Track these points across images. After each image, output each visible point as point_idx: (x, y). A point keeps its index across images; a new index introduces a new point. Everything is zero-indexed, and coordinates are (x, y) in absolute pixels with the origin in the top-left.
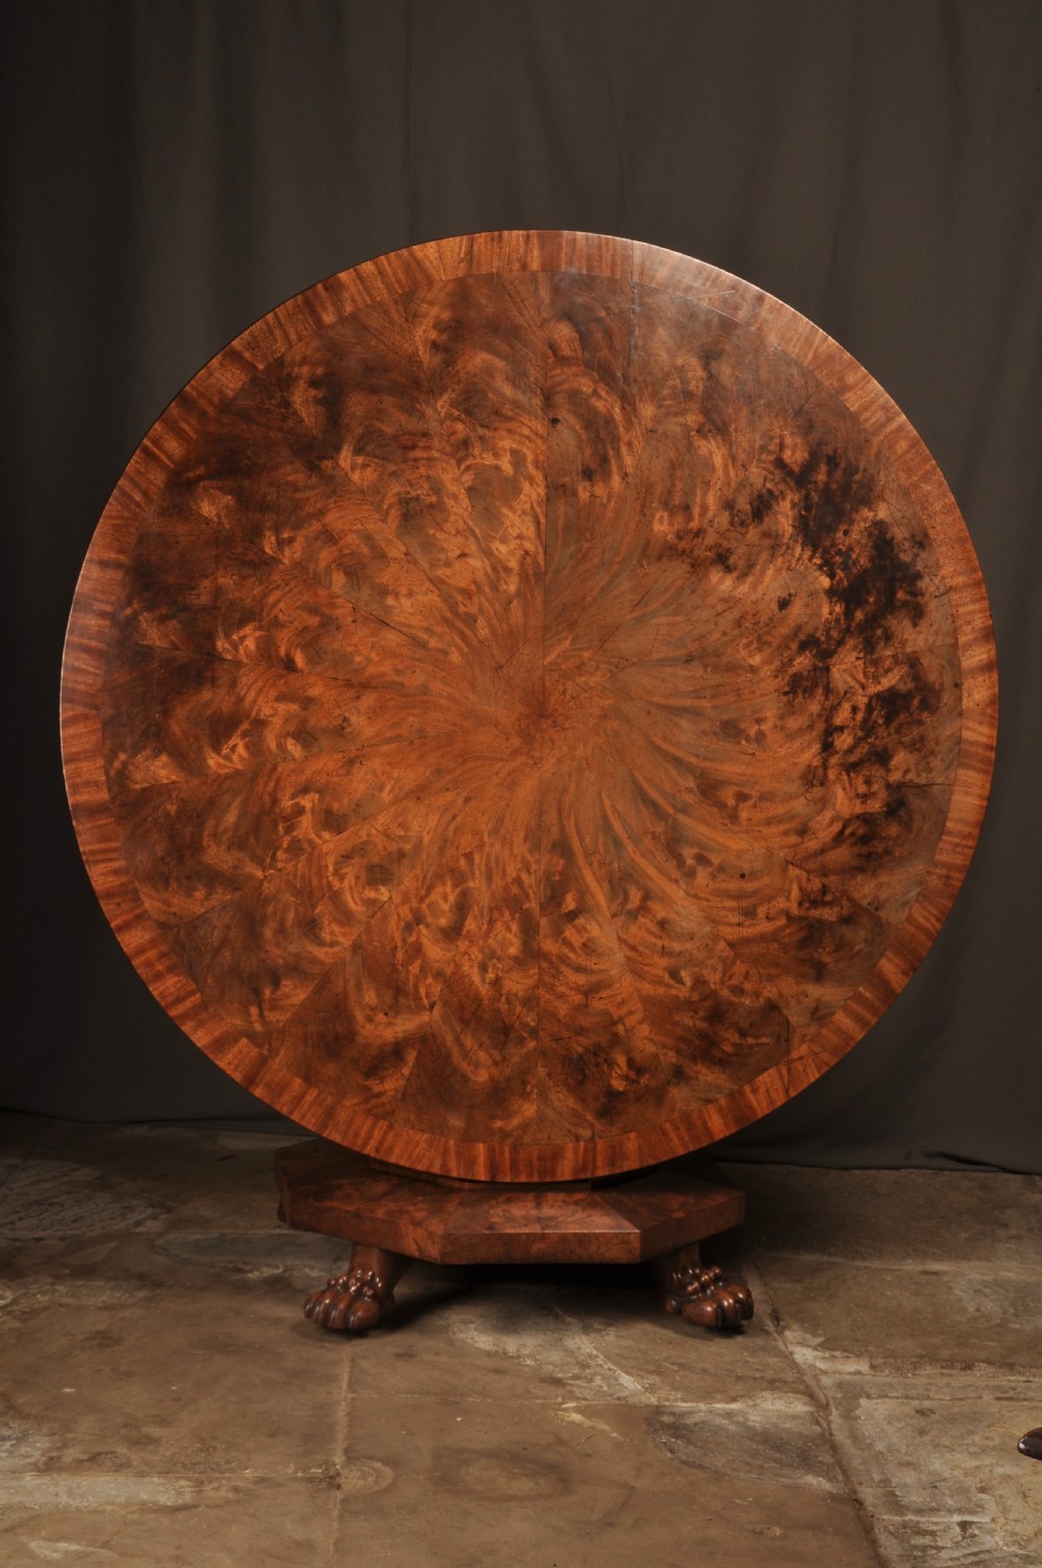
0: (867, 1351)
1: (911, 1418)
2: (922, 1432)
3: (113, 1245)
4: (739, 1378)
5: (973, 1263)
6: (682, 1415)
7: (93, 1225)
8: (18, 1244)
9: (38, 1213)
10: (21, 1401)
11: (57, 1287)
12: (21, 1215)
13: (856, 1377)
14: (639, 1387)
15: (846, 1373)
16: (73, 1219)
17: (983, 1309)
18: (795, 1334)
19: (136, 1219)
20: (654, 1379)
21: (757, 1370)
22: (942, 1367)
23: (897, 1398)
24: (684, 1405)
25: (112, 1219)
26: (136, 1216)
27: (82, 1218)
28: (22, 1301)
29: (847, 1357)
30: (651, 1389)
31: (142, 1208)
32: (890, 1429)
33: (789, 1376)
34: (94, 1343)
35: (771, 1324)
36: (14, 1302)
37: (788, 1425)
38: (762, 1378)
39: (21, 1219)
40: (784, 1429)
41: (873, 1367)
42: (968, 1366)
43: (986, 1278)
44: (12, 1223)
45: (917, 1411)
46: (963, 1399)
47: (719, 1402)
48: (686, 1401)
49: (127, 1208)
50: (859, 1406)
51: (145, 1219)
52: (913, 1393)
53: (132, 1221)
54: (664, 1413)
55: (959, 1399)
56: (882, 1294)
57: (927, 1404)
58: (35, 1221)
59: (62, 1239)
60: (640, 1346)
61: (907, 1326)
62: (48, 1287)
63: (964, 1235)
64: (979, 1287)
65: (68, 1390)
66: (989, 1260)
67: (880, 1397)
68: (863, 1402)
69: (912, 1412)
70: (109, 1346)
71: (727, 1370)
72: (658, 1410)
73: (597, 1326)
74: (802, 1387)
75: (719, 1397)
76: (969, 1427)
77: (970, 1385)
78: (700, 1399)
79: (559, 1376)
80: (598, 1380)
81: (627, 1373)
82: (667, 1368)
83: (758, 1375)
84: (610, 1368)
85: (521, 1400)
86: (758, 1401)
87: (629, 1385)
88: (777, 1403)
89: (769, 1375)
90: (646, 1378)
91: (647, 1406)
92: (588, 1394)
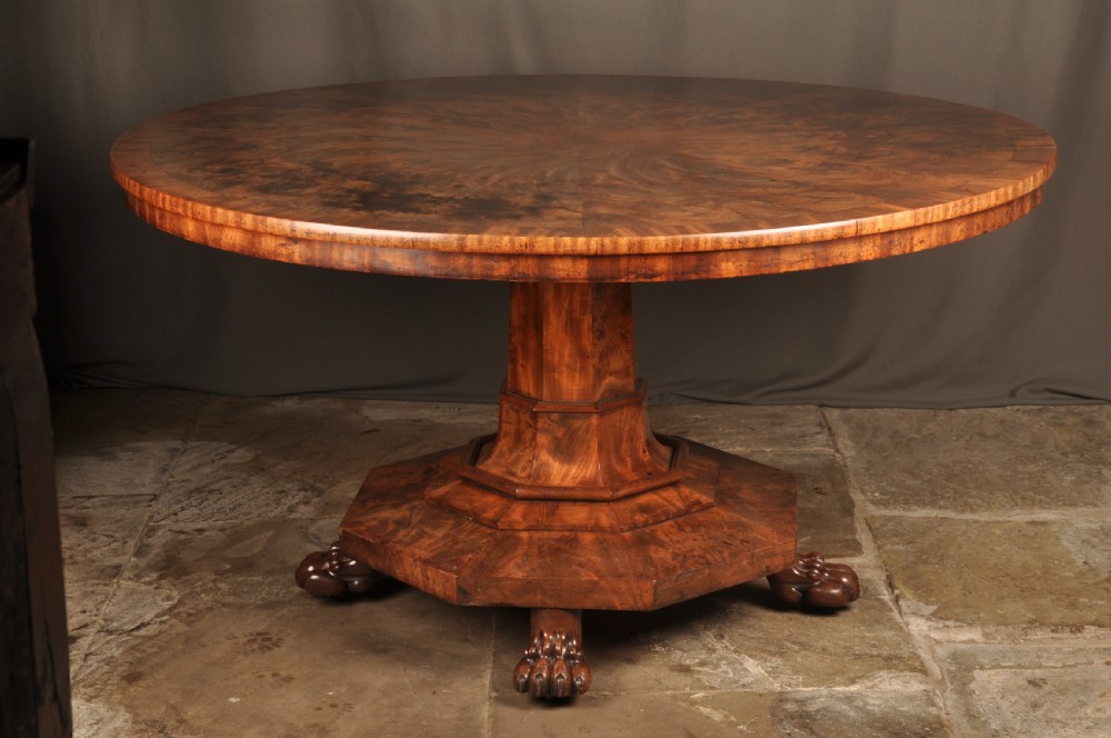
0: (978, 619)
1: (1024, 690)
2: (1035, 706)
3: (270, 534)
4: (858, 657)
5: (1079, 509)
6: (802, 702)
7: (250, 513)
8: (182, 537)
9: (199, 501)
10: (190, 713)
11: (219, 585)
12: (183, 504)
13: (969, 647)
14: (763, 671)
15: (961, 642)
16: (231, 506)
17: (1091, 561)
18: (909, 603)
19: (289, 504)
20: (775, 661)
21: (874, 646)
22: (1053, 631)
23: (1010, 667)
24: (806, 689)
25: (268, 505)
26: (290, 501)
27: (240, 505)
28: (187, 601)
29: (960, 627)
30: (774, 672)
31: (294, 492)
32: (1004, 704)
33: (905, 652)
34: (256, 646)
35: (885, 592)
36: (181, 602)
37: (905, 709)
38: (879, 655)
39: (183, 509)
40: (902, 712)
41: (986, 635)
42: (1077, 629)
43: (1093, 526)
44: (175, 514)
45: (1030, 682)
46: (1075, 666)
47: (839, 684)
48: (807, 686)
49: (281, 492)
50: (974, 679)
51: (297, 504)
52: (1025, 661)
53: (285, 507)
54: (787, 700)
55: (1070, 666)
56: (992, 550)
57: (1039, 673)
58: (196, 511)
59: (222, 530)
60: (763, 624)
61: (1017, 586)
62: (212, 585)
63: (1069, 478)
64: (1087, 537)
65: (233, 700)
66: (1096, 506)
67: (993, 667)
68: (977, 673)
69: (1025, 683)
70: (269, 649)
71: (845, 648)
72: (781, 698)
74: (917, 664)
75: (838, 679)
76: (1081, 698)
77: (1080, 650)
78: (820, 682)
79: (687, 662)
80: (723, 667)
81: (751, 656)
82: (788, 649)
83: (875, 652)
84: (735, 651)
85: (651, 693)
86: (876, 681)
87: (753, 669)
88: (894, 682)
89: (885, 651)
90: (769, 661)
91: (771, 692)
92: (715, 682)
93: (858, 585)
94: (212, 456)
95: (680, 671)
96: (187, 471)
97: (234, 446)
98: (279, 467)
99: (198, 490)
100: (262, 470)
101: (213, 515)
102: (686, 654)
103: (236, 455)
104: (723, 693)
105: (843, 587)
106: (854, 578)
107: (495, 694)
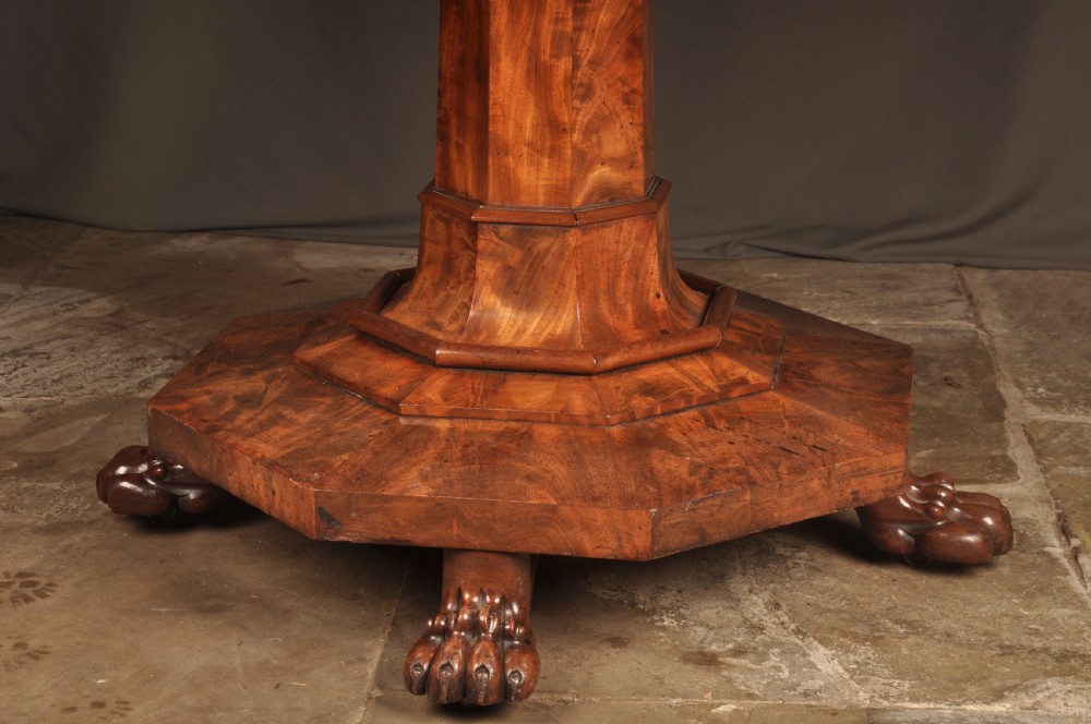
7: (81, 388)
9: (10, 368)
14: (841, 670)
16: (56, 377)
19: (144, 377)
20: (866, 652)
24: (916, 706)
25: (112, 377)
26: (145, 374)
27: (70, 375)
30: (860, 673)
31: (158, 361)
35: (1056, 542)
38: (1047, 651)
47: (974, 702)
49: (139, 359)
51: (156, 376)
53: (137, 381)
75: (972, 689)
78: (940, 695)
79: (714, 648)
80: (774, 658)
81: (822, 642)
82: (887, 631)
83: (1038, 644)
84: (797, 632)
85: (645, 700)
86: (1040, 696)
87: (826, 663)
88: (1074, 700)
89: (1057, 644)
90: (854, 652)
91: (852, 709)
92: (757, 685)
93: (1011, 530)
94: (55, 307)
95: (699, 663)
96: (11, 326)
97: (93, 295)
98: (148, 325)
99: (15, 353)
100: (123, 328)
101: (23, 388)
102: (712, 634)
103: (92, 305)
104: (768, 706)
105: (986, 531)
106: (1004, 516)
107: (377, 693)
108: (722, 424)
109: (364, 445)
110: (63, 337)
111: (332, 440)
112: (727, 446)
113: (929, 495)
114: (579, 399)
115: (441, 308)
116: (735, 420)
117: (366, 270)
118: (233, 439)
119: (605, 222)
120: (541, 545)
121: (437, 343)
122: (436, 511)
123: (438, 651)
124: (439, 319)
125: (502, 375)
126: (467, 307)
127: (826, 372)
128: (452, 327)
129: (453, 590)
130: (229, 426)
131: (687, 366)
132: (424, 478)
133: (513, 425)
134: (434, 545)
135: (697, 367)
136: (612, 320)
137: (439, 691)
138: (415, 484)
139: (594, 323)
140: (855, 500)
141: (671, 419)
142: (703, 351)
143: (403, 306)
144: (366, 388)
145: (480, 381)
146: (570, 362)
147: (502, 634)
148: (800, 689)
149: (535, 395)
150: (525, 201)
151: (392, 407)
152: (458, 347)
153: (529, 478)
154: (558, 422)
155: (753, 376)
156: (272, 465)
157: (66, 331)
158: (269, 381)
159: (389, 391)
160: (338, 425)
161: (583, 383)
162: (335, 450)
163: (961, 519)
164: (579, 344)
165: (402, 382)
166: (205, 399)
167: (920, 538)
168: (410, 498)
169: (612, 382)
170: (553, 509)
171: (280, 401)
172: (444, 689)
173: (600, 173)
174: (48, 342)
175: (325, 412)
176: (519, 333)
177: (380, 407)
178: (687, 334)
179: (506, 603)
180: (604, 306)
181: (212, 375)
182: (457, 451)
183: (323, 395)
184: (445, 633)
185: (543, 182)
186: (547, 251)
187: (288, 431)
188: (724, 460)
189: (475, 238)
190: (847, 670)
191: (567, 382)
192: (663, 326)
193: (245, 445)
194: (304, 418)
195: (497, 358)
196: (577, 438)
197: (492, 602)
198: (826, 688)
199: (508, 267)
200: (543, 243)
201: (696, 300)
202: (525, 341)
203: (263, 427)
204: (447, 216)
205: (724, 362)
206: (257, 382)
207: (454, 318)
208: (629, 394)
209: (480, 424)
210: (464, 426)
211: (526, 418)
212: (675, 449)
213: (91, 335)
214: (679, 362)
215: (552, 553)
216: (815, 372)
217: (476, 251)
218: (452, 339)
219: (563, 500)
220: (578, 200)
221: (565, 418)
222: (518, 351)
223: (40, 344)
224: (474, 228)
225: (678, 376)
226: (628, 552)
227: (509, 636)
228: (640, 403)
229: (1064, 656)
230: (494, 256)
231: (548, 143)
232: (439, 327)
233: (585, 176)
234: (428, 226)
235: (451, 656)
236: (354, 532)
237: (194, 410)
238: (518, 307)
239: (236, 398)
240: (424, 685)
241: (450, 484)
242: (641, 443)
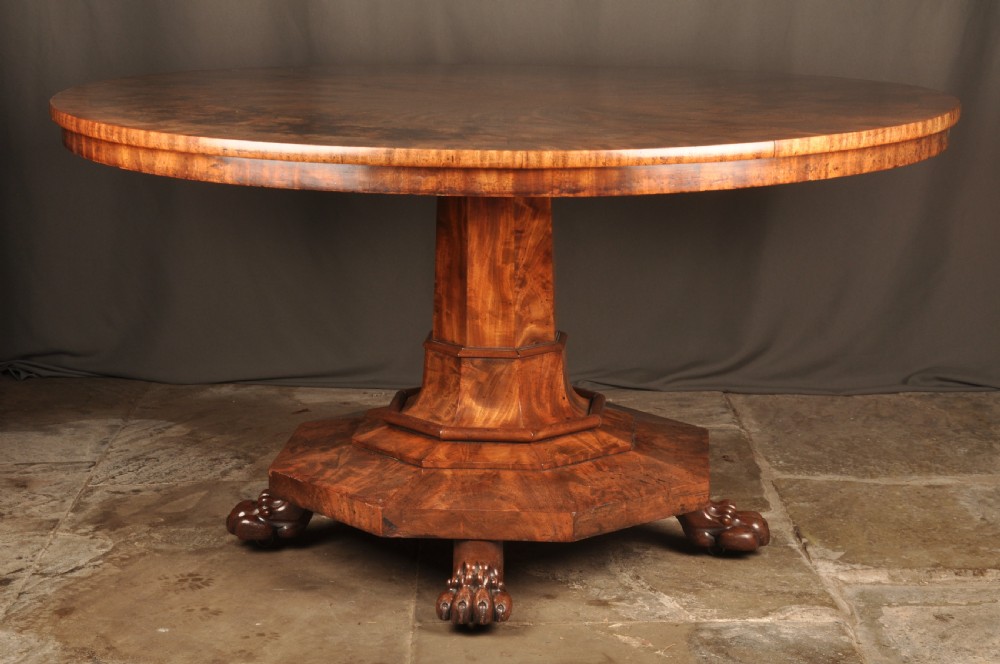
0: (884, 563)
1: (932, 624)
2: (943, 637)
3: (203, 493)
4: (769, 593)
5: (974, 475)
6: (717, 631)
7: (185, 477)
8: (118, 496)
9: (136, 467)
11: (152, 535)
12: (121, 470)
13: (877, 587)
14: (678, 606)
15: (867, 584)
16: (167, 471)
17: (988, 518)
18: (816, 549)
19: (223, 469)
20: (691, 597)
21: (785, 585)
22: (956, 574)
23: (917, 605)
24: (721, 621)
25: (202, 470)
26: (222, 467)
27: (175, 470)
28: (121, 549)
29: (867, 569)
30: (690, 607)
31: (228, 460)
32: (913, 636)
33: (815, 590)
34: (186, 585)
35: (794, 541)
36: (115, 549)
37: (818, 637)
38: (791, 593)
39: (121, 473)
40: (815, 641)
41: (892, 578)
42: (980, 571)
43: (988, 489)
44: (113, 478)
45: (937, 617)
46: (979, 604)
47: (752, 617)
48: (722, 618)
49: (216, 460)
50: (882, 614)
51: (231, 469)
52: (931, 599)
53: (219, 472)
54: (702, 630)
55: (975, 604)
56: (893, 508)
57: (945, 610)
58: (133, 475)
59: (158, 490)
60: (677, 567)
61: (919, 537)
62: (146, 534)
63: (962, 451)
64: (983, 497)
65: (163, 630)
66: (990, 473)
67: (901, 605)
68: (885, 610)
69: (932, 618)
70: (199, 587)
71: (757, 586)
72: (697, 628)
73: (636, 550)
74: (827, 600)
75: (751, 612)
76: (988, 630)
77: (984, 591)
78: (734, 615)
79: (605, 598)
80: (640, 601)
81: (666, 593)
82: (702, 587)
83: (786, 590)
84: (651, 589)
85: (571, 623)
86: (788, 614)
87: (669, 604)
88: (806, 615)
89: (796, 589)
90: (684, 597)
91: (687, 623)
92: (632, 614)
93: (768, 531)
94: (150, 431)
95: (598, 605)
96: (126, 443)
97: (172, 423)
98: (214, 440)
99: (136, 458)
100: (198, 442)
101: (149, 478)
102: (603, 592)
103: (173, 430)
104: (639, 624)
105: (754, 532)
106: (764, 524)
107: (418, 624)
108: (606, 469)
109: (405, 484)
110: (163, 449)
111: (385, 483)
112: (610, 480)
113: (722, 512)
114: (525, 456)
115: (439, 408)
116: (613, 467)
117: (345, 403)
118: (326, 485)
119: (532, 356)
120: (511, 536)
121: (441, 427)
122: (452, 518)
123: (455, 597)
124: (438, 415)
125: (479, 444)
126: (455, 406)
127: (660, 441)
128: (447, 419)
129: (460, 563)
130: (321, 478)
131: (583, 437)
132: (443, 500)
133: (488, 471)
134: (450, 537)
135: (589, 438)
136: (539, 411)
137: (458, 617)
138: (439, 502)
139: (529, 413)
140: (683, 509)
141: (577, 466)
142: (591, 429)
143: (415, 408)
144: (400, 454)
145: (467, 448)
146: (518, 435)
147: (490, 586)
148: (657, 615)
149: (499, 454)
150: (488, 344)
151: (418, 463)
152: (453, 428)
153: (502, 498)
154: (514, 469)
155: (621, 443)
156: (352, 497)
157: (163, 445)
158: (339, 453)
159: (414, 454)
160: (387, 475)
161: (526, 447)
162: (389, 488)
163: (740, 526)
164: (522, 425)
165: (421, 450)
166: (303, 464)
167: (718, 537)
168: (436, 511)
169: (542, 446)
170: (518, 514)
171: (348, 463)
172: (461, 615)
173: (531, 328)
174: (154, 451)
175: (377, 468)
176: (487, 420)
177: (410, 464)
178: (583, 419)
179: (491, 569)
180: (534, 404)
181: (301, 453)
182: (458, 486)
183: (374, 460)
184: (458, 586)
185: (498, 334)
186: (501, 373)
187: (358, 479)
188: (610, 487)
189: (460, 367)
190: (681, 606)
191: (516, 446)
192: (568, 415)
193: (335, 487)
194: (366, 472)
195: (476, 434)
196: (526, 477)
197: (483, 569)
198: (671, 615)
199: (479, 383)
200: (499, 368)
201: (584, 402)
202: (491, 424)
203: (342, 478)
204: (441, 355)
205: (604, 435)
206: (331, 455)
207: (448, 413)
208: (553, 453)
209: (469, 471)
210: (460, 473)
211: (496, 467)
212: (581, 482)
213: (180, 447)
214: (579, 435)
215: (517, 539)
216: (654, 442)
217: (460, 374)
218: (447, 425)
219: (523, 509)
220: (519, 344)
221: (517, 467)
222: (488, 430)
223: (149, 453)
224: (459, 361)
225: (579, 443)
226: (560, 537)
227: (495, 587)
228: (560, 458)
229: (799, 595)
230: (470, 376)
231: (501, 312)
232: (438, 419)
233: (522, 331)
234: (429, 361)
235: (464, 597)
236: (403, 532)
237: (299, 470)
238: (485, 405)
239: (322, 463)
240: (450, 615)
241: (457, 502)
242: (562, 479)
